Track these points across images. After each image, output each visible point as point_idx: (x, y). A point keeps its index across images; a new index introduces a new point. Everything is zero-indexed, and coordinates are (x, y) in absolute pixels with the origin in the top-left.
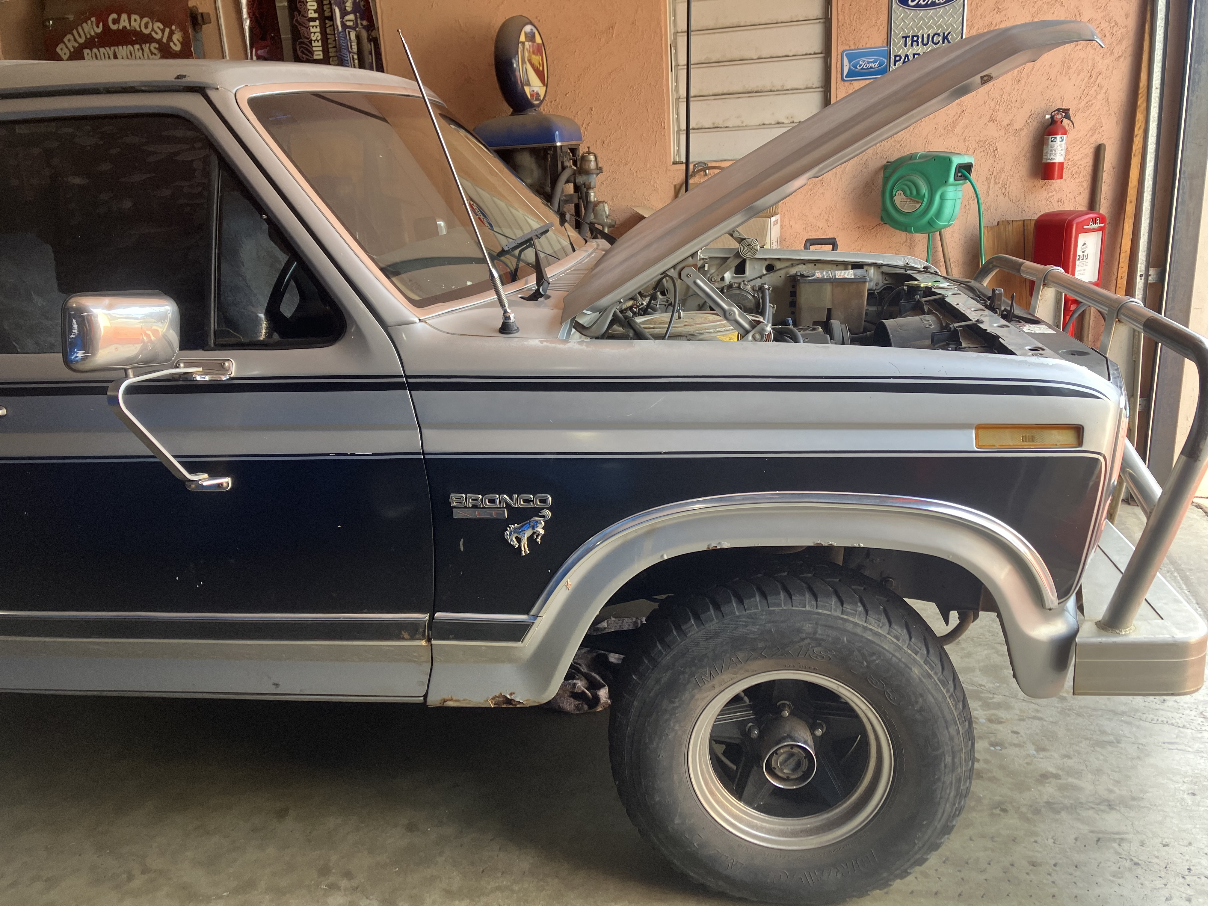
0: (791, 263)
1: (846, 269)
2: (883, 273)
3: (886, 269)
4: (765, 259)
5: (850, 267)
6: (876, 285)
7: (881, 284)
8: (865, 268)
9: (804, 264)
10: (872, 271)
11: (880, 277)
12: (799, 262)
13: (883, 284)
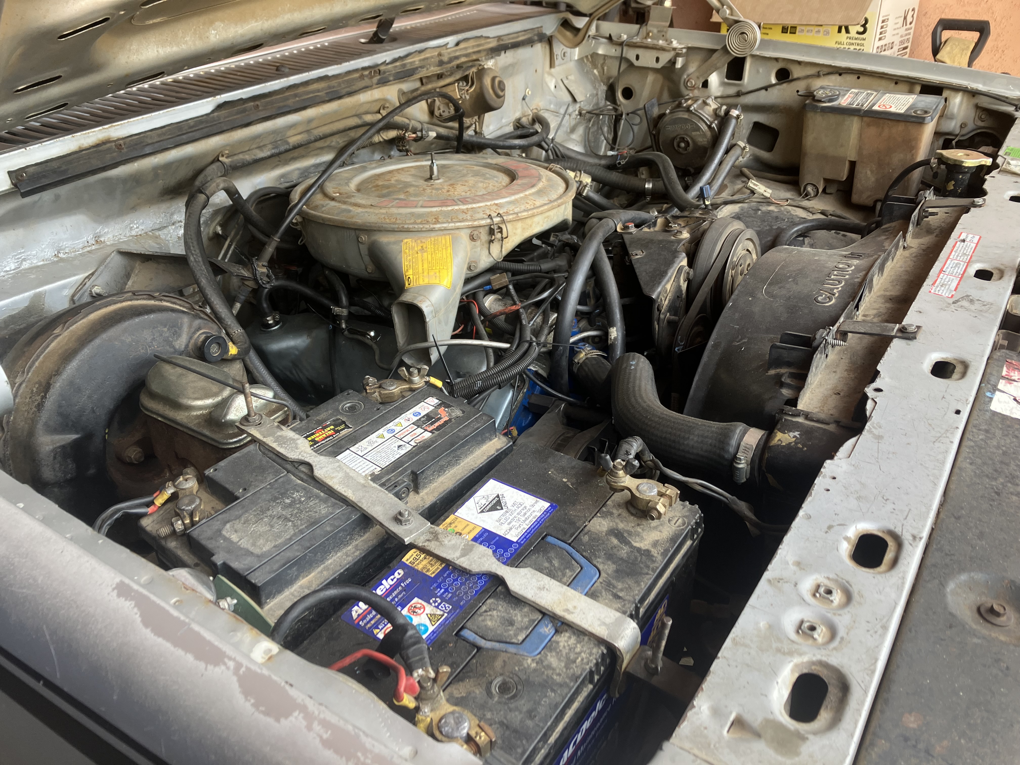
0: (818, 69)
1: (911, 92)
2: (977, 107)
3: (985, 102)
4: (777, 59)
5: (918, 88)
6: (961, 126)
7: (971, 126)
8: (946, 93)
9: (840, 75)
10: (957, 100)
11: (972, 113)
12: (831, 70)
13: (975, 127)
